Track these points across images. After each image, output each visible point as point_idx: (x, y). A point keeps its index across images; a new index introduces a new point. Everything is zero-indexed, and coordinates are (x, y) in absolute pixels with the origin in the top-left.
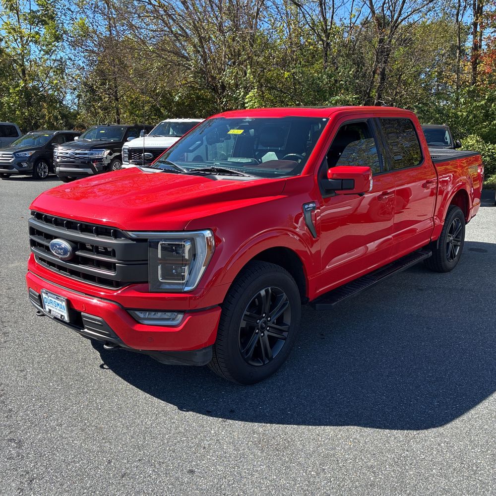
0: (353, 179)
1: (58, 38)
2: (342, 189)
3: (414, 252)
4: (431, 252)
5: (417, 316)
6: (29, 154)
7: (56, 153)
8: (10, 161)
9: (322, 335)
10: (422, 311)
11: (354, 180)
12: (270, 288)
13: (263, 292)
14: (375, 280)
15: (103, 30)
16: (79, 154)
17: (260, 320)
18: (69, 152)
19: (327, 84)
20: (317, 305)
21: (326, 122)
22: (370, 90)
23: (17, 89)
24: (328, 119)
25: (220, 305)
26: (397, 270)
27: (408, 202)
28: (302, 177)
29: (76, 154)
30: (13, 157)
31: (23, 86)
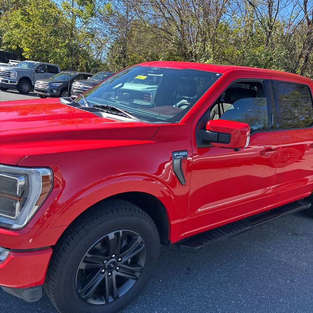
0: (229, 134)
1: (92, 15)
2: (218, 142)
3: (294, 201)
4: (311, 204)
5: (285, 263)
6: (58, 85)
7: (73, 86)
8: (46, 88)
9: (189, 269)
10: (290, 258)
11: (231, 135)
12: (121, 231)
13: (111, 236)
14: (247, 226)
15: (123, 12)
16: (86, 88)
17: (107, 261)
18: (81, 86)
19: (264, 60)
20: (181, 246)
21: (219, 76)
22: (295, 68)
23: (64, 44)
24: (221, 75)
25: (51, 246)
26: (273, 217)
27: (303, 154)
28: (179, 125)
29: (85, 88)
30: (48, 86)
31: (67, 42)
